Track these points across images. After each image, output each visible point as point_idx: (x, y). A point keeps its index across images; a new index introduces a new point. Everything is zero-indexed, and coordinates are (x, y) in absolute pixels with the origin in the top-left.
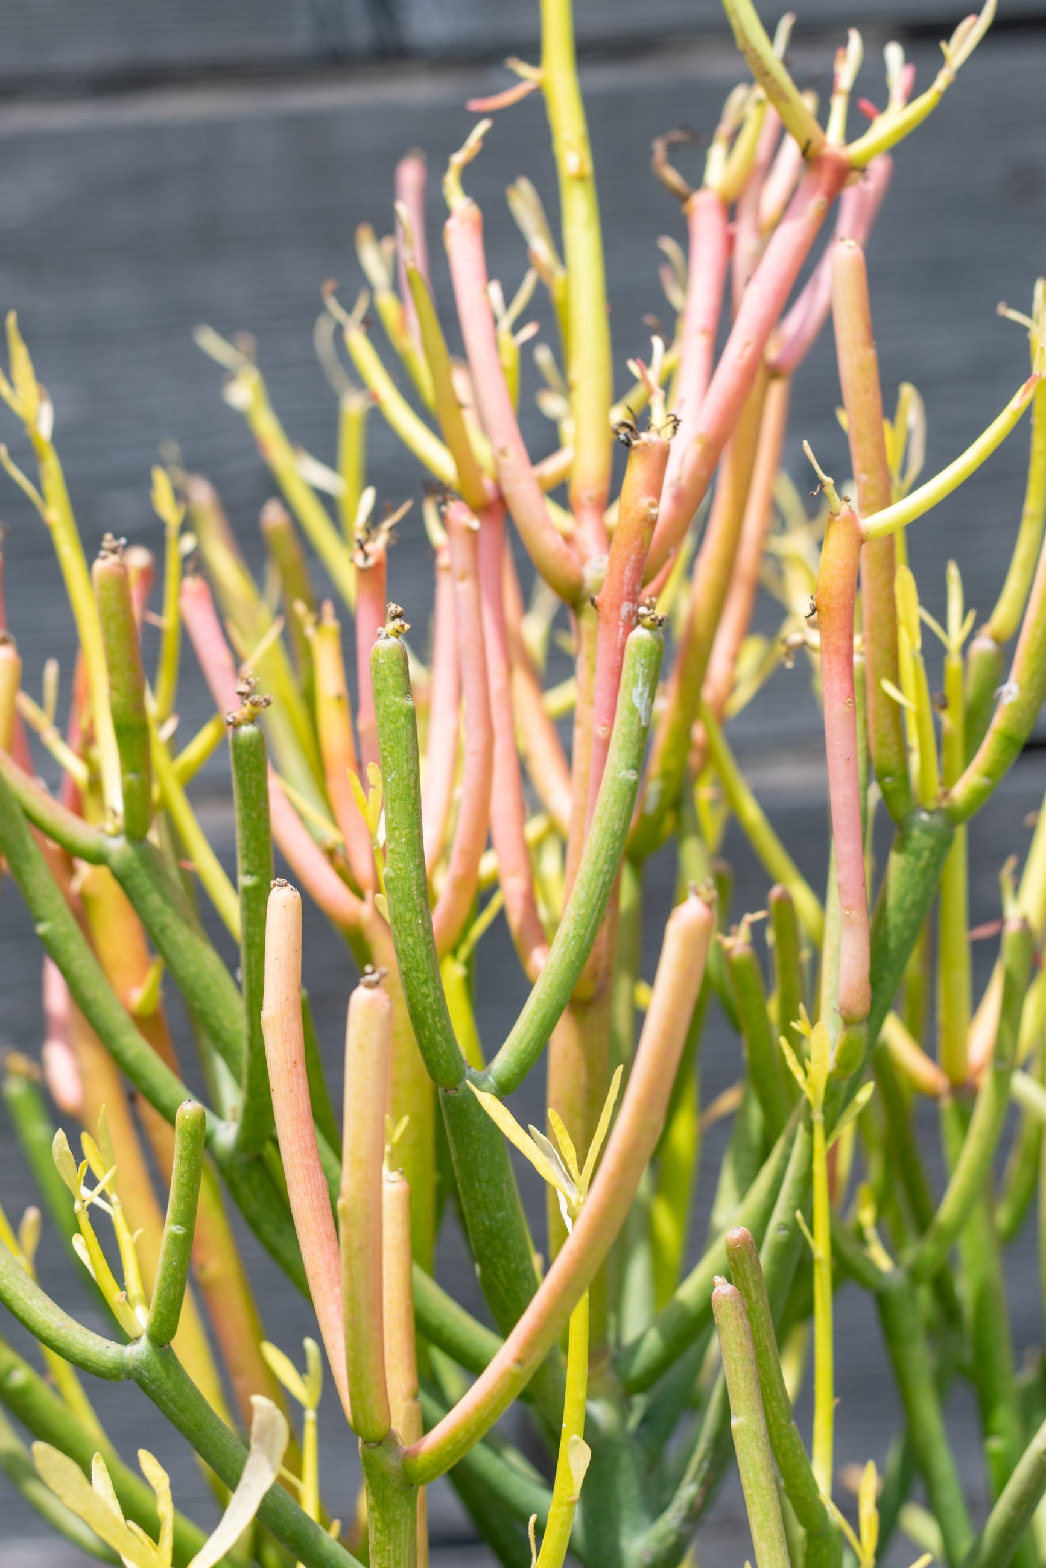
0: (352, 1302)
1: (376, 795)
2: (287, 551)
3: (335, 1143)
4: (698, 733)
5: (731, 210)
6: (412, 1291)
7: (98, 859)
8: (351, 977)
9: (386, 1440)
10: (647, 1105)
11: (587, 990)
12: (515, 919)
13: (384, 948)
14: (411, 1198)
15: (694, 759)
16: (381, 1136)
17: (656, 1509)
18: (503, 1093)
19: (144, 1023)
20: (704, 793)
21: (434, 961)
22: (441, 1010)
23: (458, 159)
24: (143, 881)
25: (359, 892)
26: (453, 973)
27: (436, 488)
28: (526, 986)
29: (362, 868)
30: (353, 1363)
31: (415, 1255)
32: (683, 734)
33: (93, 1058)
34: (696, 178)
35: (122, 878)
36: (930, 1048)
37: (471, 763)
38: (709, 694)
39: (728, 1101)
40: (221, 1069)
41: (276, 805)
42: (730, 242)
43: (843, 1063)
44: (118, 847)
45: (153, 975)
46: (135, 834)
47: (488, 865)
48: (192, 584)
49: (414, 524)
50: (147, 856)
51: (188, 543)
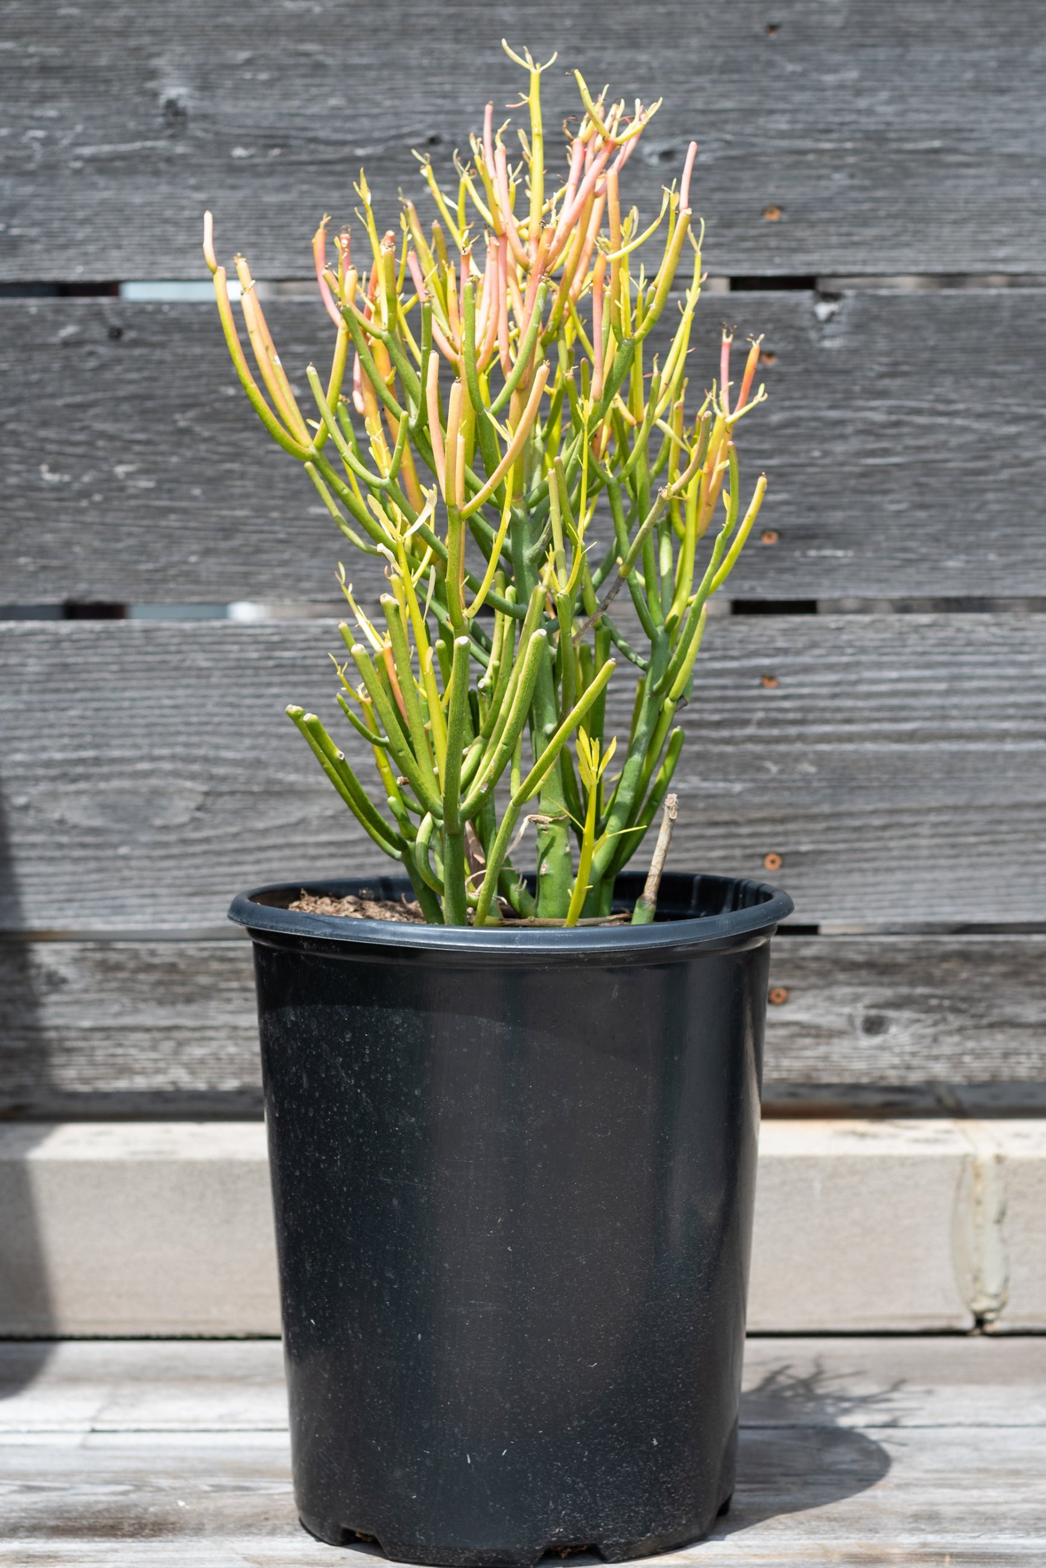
0: (448, 468)
1: (463, 326)
2: (439, 237)
3: (445, 429)
4: (566, 305)
5: (585, 145)
6: (465, 472)
7: (378, 337)
8: (452, 379)
9: (454, 507)
10: (528, 419)
11: (522, 386)
12: (503, 363)
13: (463, 370)
14: (466, 444)
15: (565, 313)
16: (458, 426)
17: (533, 542)
18: (495, 414)
19: (388, 386)
20: (568, 327)
21: (477, 376)
22: (478, 390)
23: (500, 131)
24: (392, 345)
25: (457, 352)
26: (483, 378)
27: (487, 226)
28: (503, 382)
29: (458, 344)
30: (447, 485)
31: (466, 462)
32: (561, 307)
33: (369, 396)
34: (575, 134)
35: (386, 344)
36: (631, 411)
37: (492, 316)
38: (571, 292)
39: (568, 425)
40: (411, 402)
41: (434, 323)
42: (585, 154)
43: (594, 413)
44: (385, 334)
45: (393, 372)
46: (391, 331)
47: (496, 343)
48: (411, 253)
49: (481, 240)
50: (394, 338)
51: (410, 237)
